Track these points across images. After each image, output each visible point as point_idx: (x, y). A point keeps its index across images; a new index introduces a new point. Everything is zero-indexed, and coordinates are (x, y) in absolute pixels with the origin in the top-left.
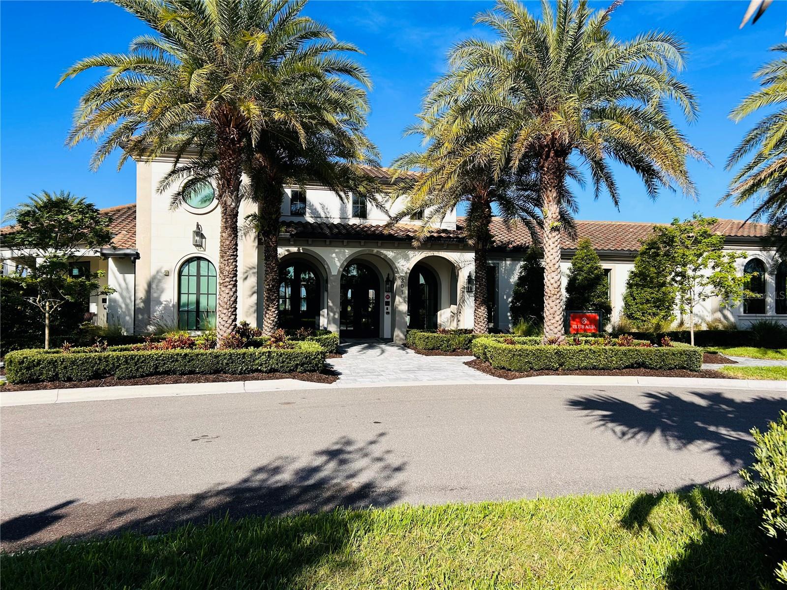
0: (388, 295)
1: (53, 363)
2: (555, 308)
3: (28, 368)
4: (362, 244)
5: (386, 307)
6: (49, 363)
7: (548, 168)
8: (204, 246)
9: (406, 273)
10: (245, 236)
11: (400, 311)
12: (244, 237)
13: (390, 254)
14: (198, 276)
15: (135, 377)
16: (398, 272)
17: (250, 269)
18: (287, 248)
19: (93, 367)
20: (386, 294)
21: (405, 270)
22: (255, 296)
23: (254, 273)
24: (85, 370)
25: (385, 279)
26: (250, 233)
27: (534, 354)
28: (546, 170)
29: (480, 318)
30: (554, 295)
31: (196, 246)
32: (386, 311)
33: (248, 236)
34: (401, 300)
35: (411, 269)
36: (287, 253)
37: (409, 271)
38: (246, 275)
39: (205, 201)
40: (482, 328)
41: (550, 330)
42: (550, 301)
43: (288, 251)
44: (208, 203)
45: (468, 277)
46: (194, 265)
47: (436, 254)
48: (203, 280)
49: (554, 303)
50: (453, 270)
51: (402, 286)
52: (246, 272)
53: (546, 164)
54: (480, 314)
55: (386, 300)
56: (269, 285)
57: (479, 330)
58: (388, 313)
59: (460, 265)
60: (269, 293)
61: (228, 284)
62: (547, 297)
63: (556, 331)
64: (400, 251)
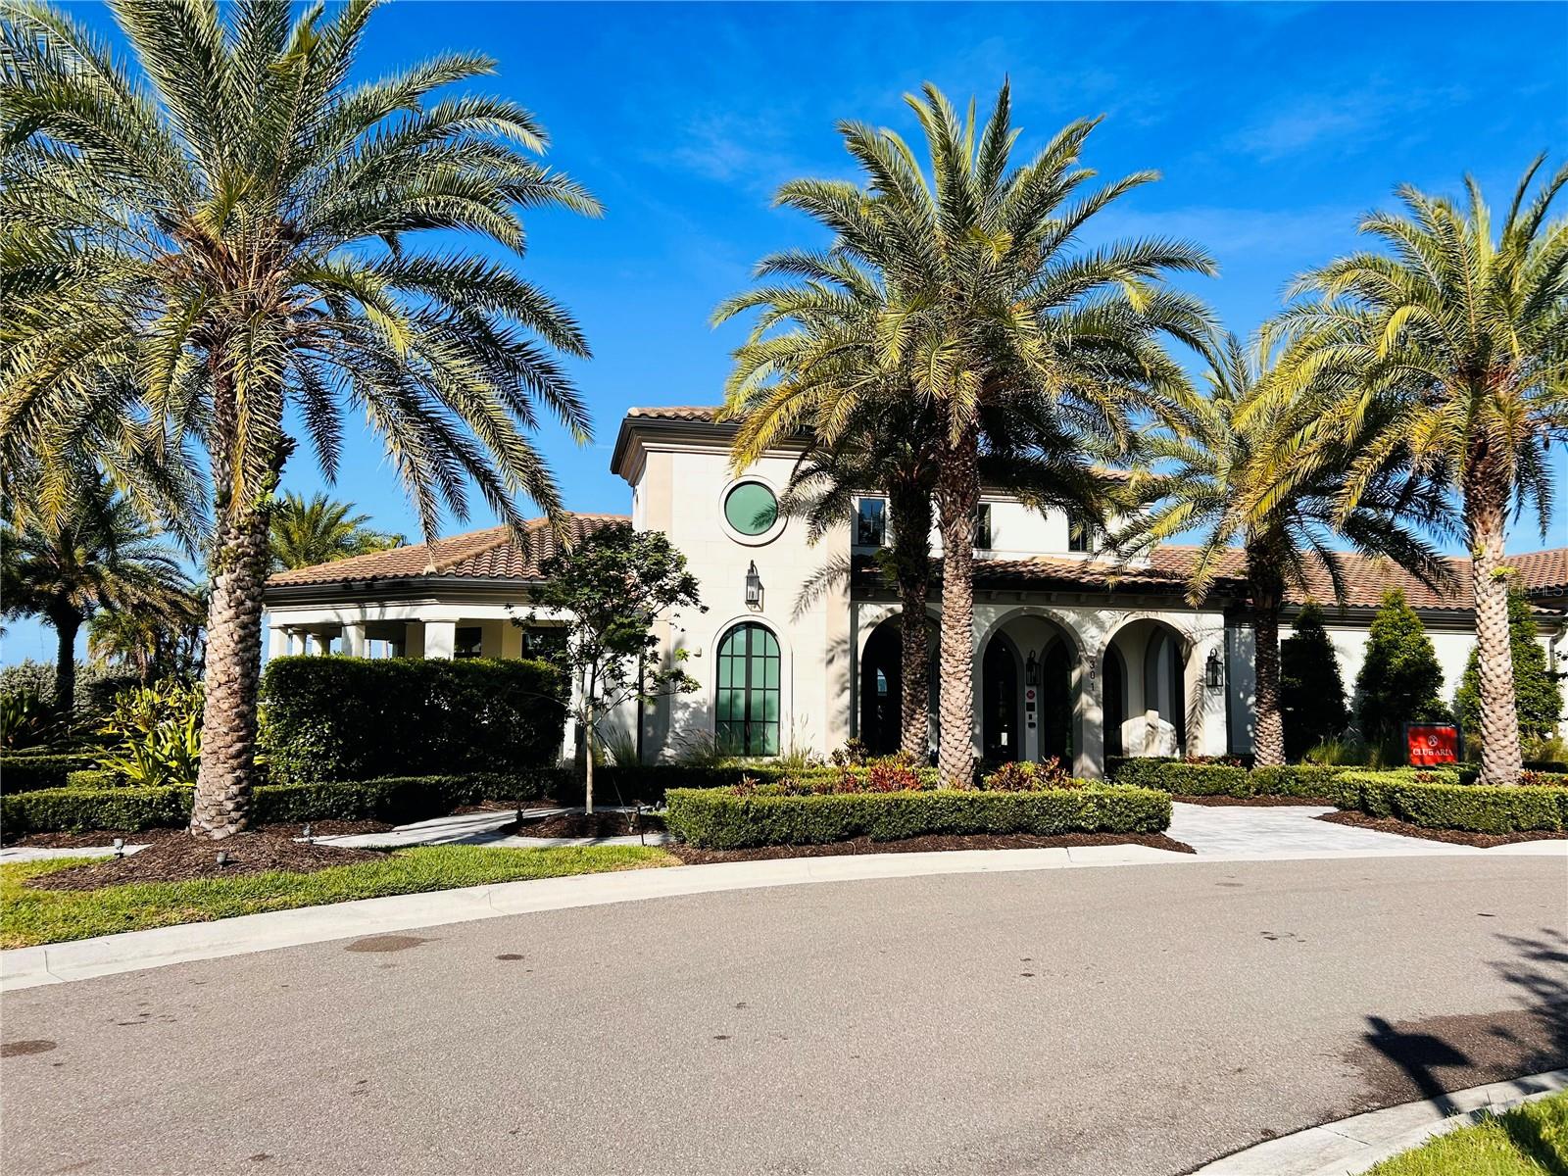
0: (1030, 692)
1: (789, 812)
2: (1507, 720)
3: (755, 820)
4: (1023, 597)
5: (1027, 713)
6: (784, 812)
7: (1483, 473)
8: (760, 603)
9: (1099, 651)
10: (831, 585)
11: (1089, 721)
12: (828, 587)
13: (1070, 616)
14: (749, 656)
15: (897, 838)
16: (1085, 650)
17: (838, 643)
18: (890, 606)
19: (843, 819)
20: (1027, 689)
21: (1097, 645)
22: (847, 694)
23: (844, 651)
24: (831, 825)
25: (1025, 662)
26: (838, 580)
27: (1521, 802)
28: (1479, 475)
29: (1271, 736)
30: (1503, 695)
31: (749, 602)
32: (1028, 721)
33: (834, 585)
34: (1091, 701)
35: (1107, 643)
36: (889, 615)
37: (1104, 648)
38: (831, 654)
39: (761, 524)
40: (1276, 754)
41: (1500, 758)
42: (1496, 707)
43: (891, 610)
44: (766, 527)
45: (1210, 658)
46: (741, 636)
47: (1153, 615)
48: (757, 663)
49: (1504, 710)
50: (1178, 646)
51: (1092, 674)
52: (831, 650)
53: (1480, 467)
54: (1271, 728)
55: (1027, 700)
56: (915, 674)
57: (1270, 758)
58: (1032, 725)
59: (1194, 636)
60: (915, 689)
61: (962, 674)
62: (1490, 700)
63: (1510, 760)
64: (1086, 610)
